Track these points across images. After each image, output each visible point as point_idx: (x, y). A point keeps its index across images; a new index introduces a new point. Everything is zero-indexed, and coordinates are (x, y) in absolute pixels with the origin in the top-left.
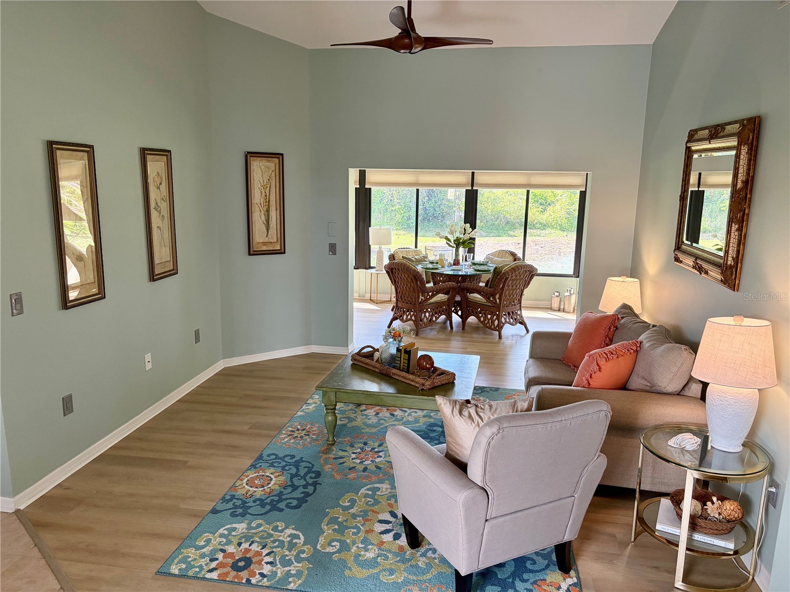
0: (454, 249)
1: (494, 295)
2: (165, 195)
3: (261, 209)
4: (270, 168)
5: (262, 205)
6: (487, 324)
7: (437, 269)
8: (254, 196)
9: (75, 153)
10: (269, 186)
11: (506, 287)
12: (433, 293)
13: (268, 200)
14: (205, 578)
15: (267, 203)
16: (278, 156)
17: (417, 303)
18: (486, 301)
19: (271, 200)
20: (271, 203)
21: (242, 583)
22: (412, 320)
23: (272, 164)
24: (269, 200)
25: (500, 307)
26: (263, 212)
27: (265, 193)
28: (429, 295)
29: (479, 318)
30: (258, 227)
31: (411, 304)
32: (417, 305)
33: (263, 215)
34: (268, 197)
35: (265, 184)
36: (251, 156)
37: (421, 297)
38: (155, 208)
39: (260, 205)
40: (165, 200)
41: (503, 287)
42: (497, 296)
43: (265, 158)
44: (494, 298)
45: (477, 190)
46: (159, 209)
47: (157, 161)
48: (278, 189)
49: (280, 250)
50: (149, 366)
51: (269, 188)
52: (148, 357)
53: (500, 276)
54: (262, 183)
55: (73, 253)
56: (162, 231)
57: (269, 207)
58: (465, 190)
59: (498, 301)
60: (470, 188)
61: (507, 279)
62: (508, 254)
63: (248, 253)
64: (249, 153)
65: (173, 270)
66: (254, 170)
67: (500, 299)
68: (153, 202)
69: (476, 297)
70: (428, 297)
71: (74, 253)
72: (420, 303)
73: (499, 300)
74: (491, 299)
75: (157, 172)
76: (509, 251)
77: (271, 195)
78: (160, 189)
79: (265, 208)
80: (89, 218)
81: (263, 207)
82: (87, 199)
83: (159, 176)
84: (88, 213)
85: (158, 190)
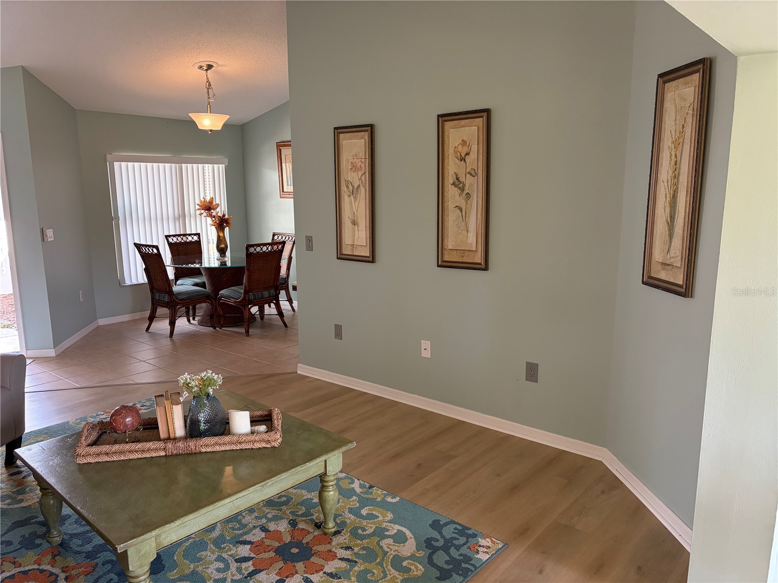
2: (475, 167)
3: (667, 192)
4: (687, 100)
9: (356, 134)
10: (682, 141)
13: (677, 173)
15: (676, 180)
19: (681, 171)
20: (681, 179)
23: (690, 89)
24: (679, 174)
26: (668, 199)
27: (676, 157)
30: (659, 229)
34: (678, 166)
35: (677, 137)
36: (663, 82)
38: (454, 184)
39: (666, 184)
40: (474, 174)
46: (461, 185)
47: (463, 126)
48: (693, 144)
49: (682, 286)
50: (425, 354)
51: (681, 145)
52: (426, 344)
54: (674, 135)
56: (464, 213)
57: (677, 189)
64: (661, 74)
66: (666, 110)
68: (450, 177)
71: (350, 218)
75: (463, 140)
77: (682, 163)
78: (465, 161)
79: (672, 189)
80: (366, 190)
81: (670, 187)
82: (365, 173)
83: (466, 145)
84: (364, 185)
85: (463, 162)
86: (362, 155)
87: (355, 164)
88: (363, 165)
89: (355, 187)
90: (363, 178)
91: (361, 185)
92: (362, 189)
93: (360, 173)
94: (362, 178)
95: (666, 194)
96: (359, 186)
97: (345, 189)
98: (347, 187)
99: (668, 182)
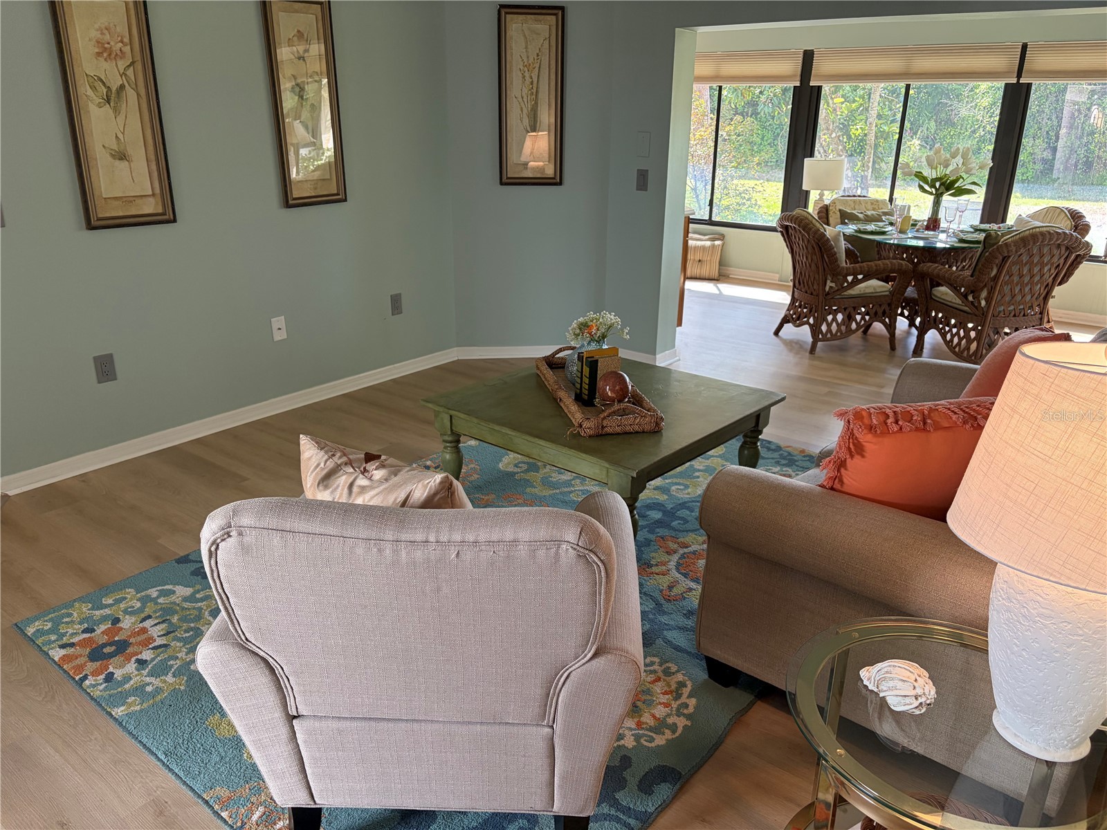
0: (932, 198)
1: (975, 291)
2: (317, 70)
3: (523, 106)
4: (539, 34)
5: (525, 100)
6: (955, 348)
7: (884, 233)
8: (512, 83)
10: (537, 66)
11: (1004, 277)
12: (855, 277)
13: (534, 91)
14: (48, 654)
15: (534, 97)
16: (556, 11)
17: (821, 292)
18: (961, 303)
19: (540, 90)
20: (540, 96)
21: (74, 679)
22: (809, 324)
23: (544, 27)
24: (537, 92)
25: (986, 317)
26: (525, 111)
27: (531, 78)
28: (847, 281)
29: (943, 335)
30: (516, 137)
31: (812, 294)
32: (821, 297)
33: (525, 116)
34: (535, 85)
35: (530, 62)
36: (506, 13)
37: (829, 284)
38: (293, 91)
39: (520, 100)
41: (996, 278)
42: (984, 294)
43: (532, 16)
44: (977, 298)
45: (1029, 86)
46: (303, 92)
47: (296, 11)
48: (553, 70)
49: (554, 178)
50: (279, 336)
51: (537, 69)
52: (278, 322)
53: (990, 253)
54: (525, 60)
55: (104, 146)
56: (310, 129)
57: (536, 103)
58: (1003, 85)
59: (983, 303)
60: (1014, 81)
61: (1005, 259)
62: (1063, 215)
63: (499, 181)
64: (502, 6)
65: (338, 194)
66: (511, 38)
67: (988, 300)
69: (943, 291)
70: (846, 284)
71: (106, 146)
72: (828, 294)
73: (987, 302)
74: (970, 298)
75: (299, 31)
76: (1066, 209)
77: (540, 83)
78: (304, 60)
79: (529, 104)
80: (138, 95)
81: (526, 103)
82: (132, 63)
83: (303, 38)
84: (134, 87)
85: (301, 61)
86: (122, 29)
87: (106, 46)
88: (127, 49)
89: (114, 89)
90: (130, 72)
91: (126, 85)
92: (130, 93)
93: (122, 64)
94: (128, 73)
95: (522, 108)
96: (122, 87)
97: (90, 92)
98: (93, 88)
99: (522, 98)
